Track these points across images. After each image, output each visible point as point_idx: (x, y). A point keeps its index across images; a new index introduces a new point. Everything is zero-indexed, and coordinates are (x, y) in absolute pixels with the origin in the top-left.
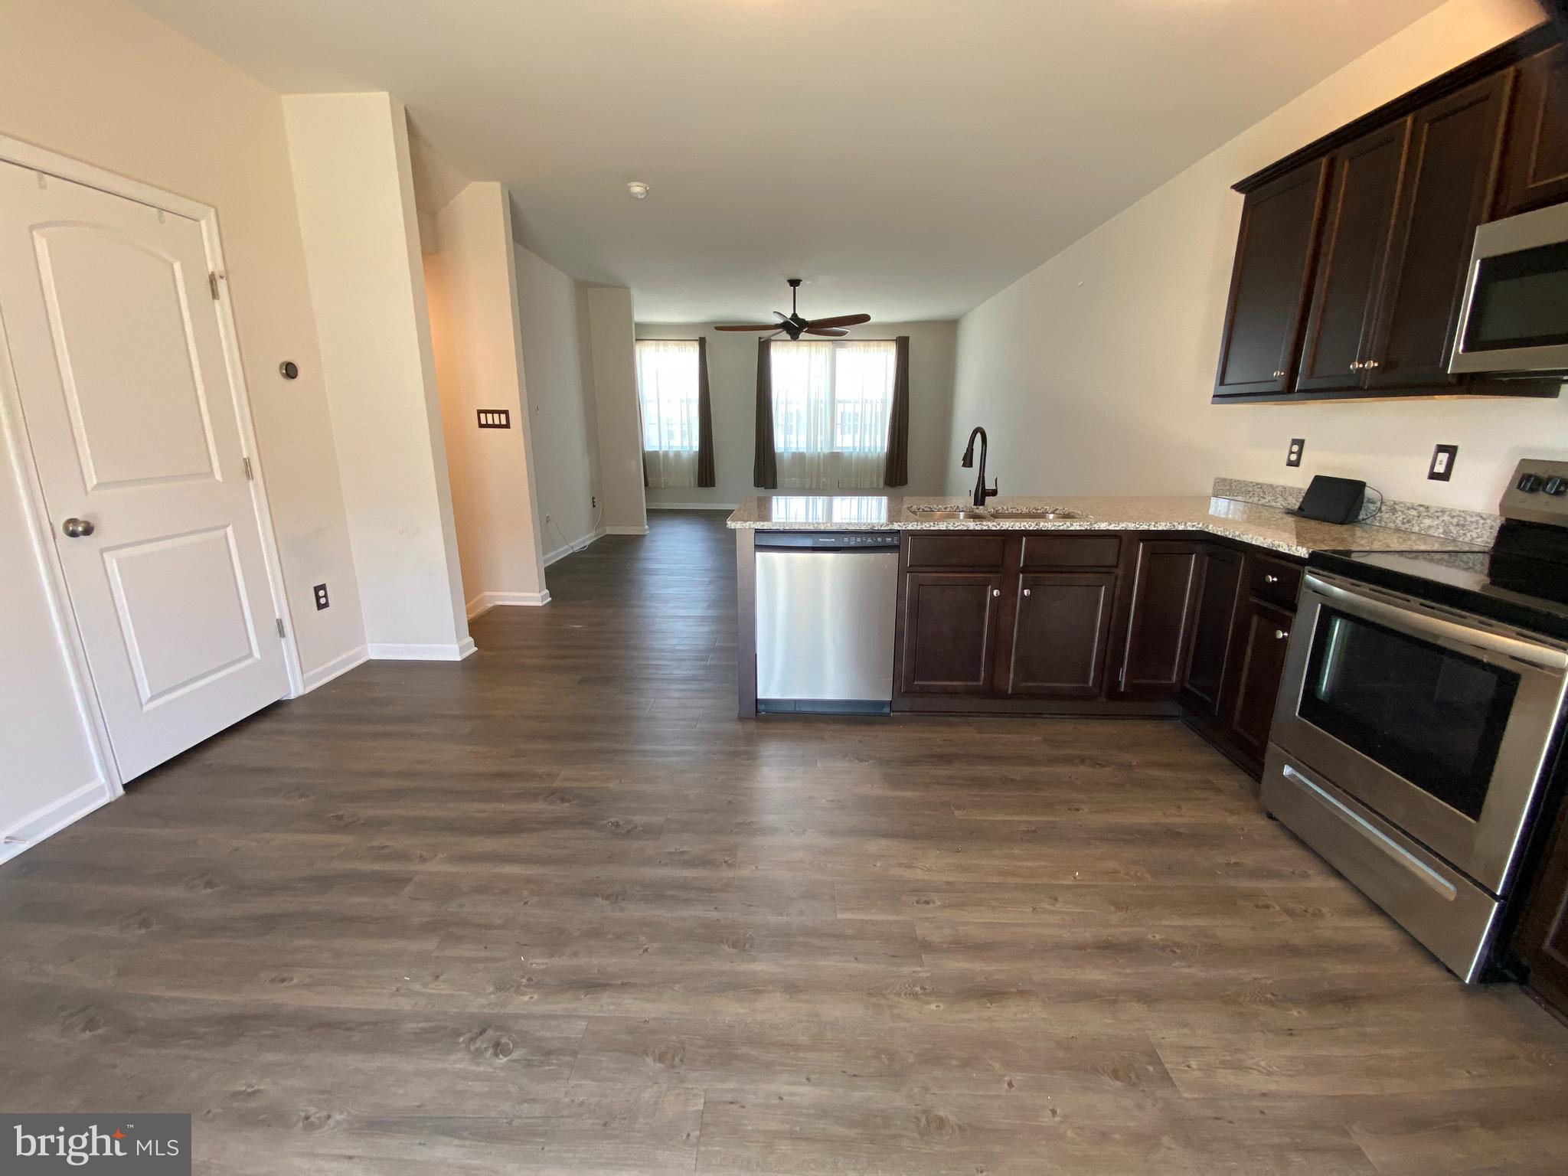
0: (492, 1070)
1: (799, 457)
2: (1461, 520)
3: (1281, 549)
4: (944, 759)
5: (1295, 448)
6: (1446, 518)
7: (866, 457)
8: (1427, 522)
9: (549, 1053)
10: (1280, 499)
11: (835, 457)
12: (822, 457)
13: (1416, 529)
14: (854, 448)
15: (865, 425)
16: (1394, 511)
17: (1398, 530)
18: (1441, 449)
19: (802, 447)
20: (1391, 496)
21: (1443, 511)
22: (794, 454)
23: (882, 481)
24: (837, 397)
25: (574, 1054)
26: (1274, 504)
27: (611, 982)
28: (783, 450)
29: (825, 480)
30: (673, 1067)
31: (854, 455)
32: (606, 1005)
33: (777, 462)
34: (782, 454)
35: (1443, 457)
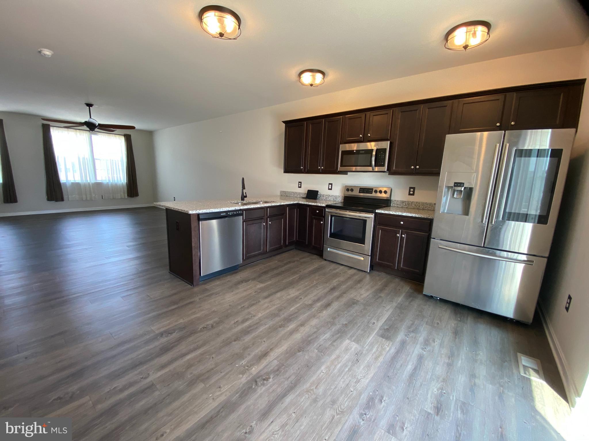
0: (272, 383)
1: (76, 185)
2: (336, 197)
3: (319, 205)
4: (266, 273)
5: (300, 184)
6: (333, 197)
7: (116, 184)
8: (330, 198)
9: (278, 370)
10: (299, 195)
11: (99, 185)
12: (91, 185)
13: (328, 199)
14: (109, 180)
15: (113, 170)
16: (323, 196)
17: (325, 200)
18: (330, 184)
19: (78, 179)
20: (322, 193)
21: (332, 196)
22: (72, 183)
23: (126, 195)
24: (95, 157)
25: (283, 365)
26: (297, 196)
27: (268, 351)
28: (65, 182)
29: (94, 196)
30: (303, 350)
31: (109, 184)
32: (273, 355)
33: (62, 187)
34: (65, 183)
35: (330, 185)
